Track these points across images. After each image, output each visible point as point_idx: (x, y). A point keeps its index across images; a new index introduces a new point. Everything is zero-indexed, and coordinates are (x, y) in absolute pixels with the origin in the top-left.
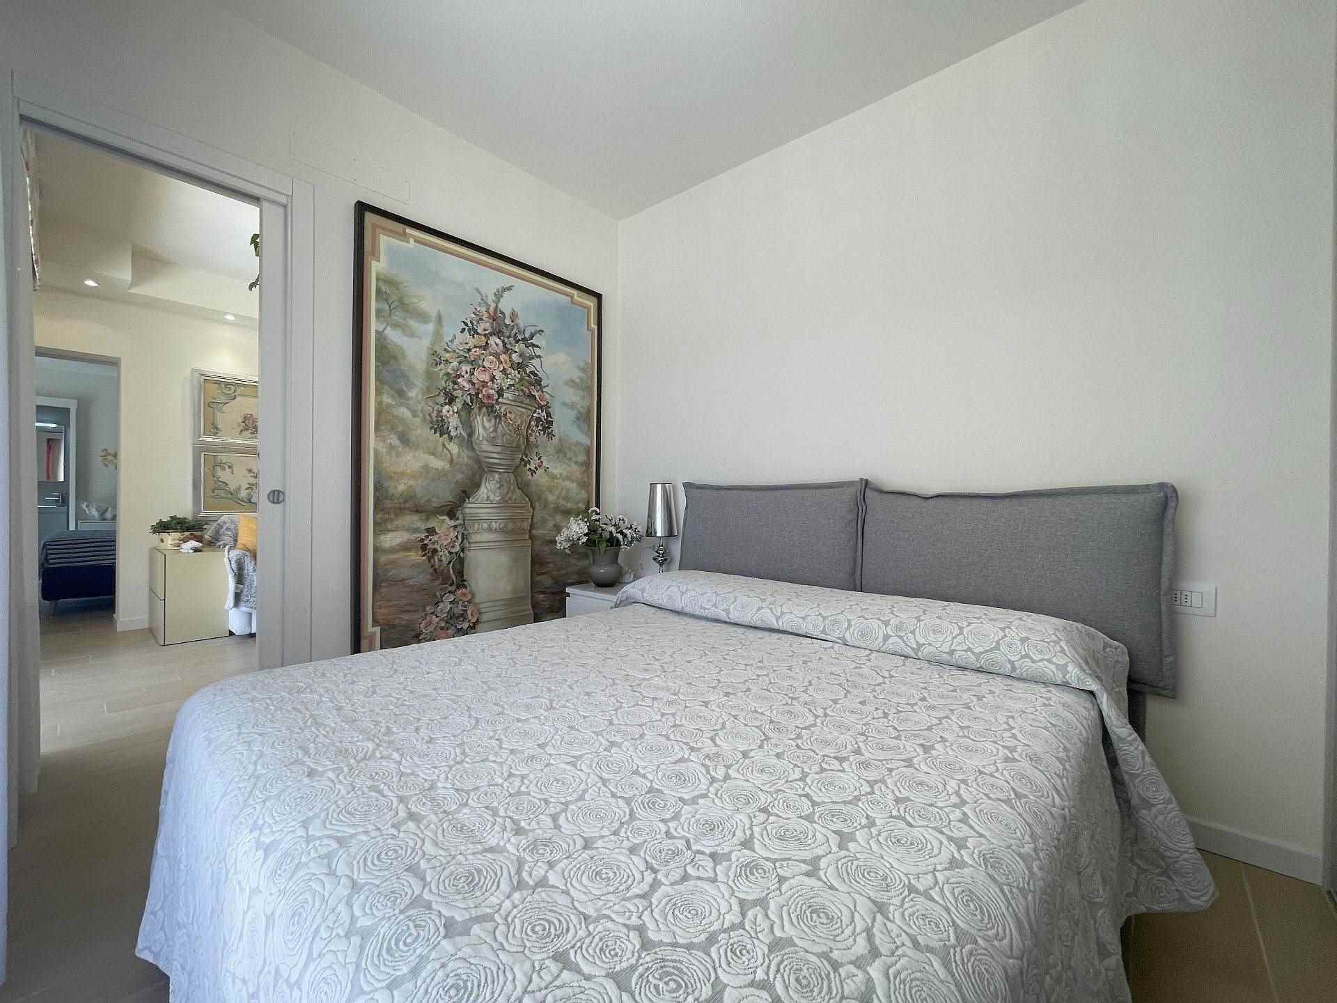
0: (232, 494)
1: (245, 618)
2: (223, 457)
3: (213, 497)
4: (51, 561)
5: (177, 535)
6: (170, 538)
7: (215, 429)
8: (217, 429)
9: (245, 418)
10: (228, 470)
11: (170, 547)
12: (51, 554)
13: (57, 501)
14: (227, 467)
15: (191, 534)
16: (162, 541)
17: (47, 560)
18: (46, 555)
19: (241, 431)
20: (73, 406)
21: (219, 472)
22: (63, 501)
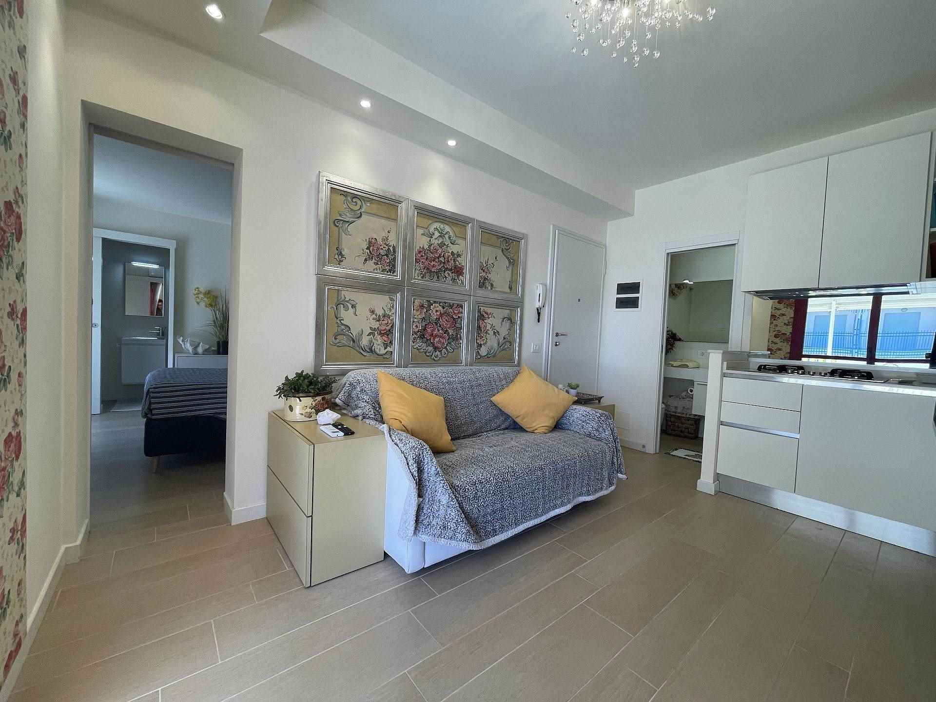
0: (354, 341)
1: (419, 548)
2: (347, 294)
3: (335, 345)
4: (154, 412)
5: (308, 401)
6: (301, 406)
7: (339, 257)
8: (342, 256)
9: (370, 242)
10: (351, 310)
11: (299, 418)
12: (154, 403)
13: (158, 334)
14: (350, 306)
15: (323, 399)
16: (291, 408)
17: (150, 410)
18: (150, 403)
19: (366, 260)
20: (171, 245)
21: (343, 313)
22: (163, 335)
